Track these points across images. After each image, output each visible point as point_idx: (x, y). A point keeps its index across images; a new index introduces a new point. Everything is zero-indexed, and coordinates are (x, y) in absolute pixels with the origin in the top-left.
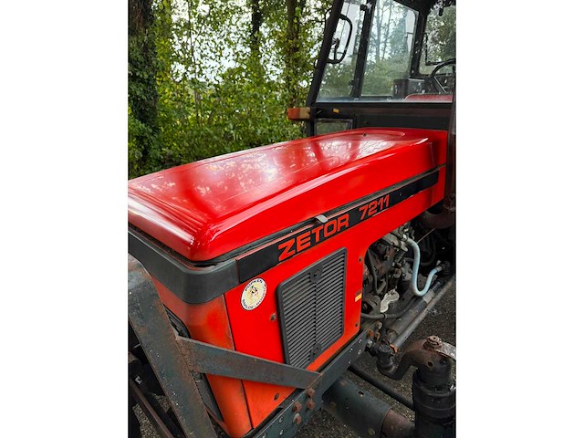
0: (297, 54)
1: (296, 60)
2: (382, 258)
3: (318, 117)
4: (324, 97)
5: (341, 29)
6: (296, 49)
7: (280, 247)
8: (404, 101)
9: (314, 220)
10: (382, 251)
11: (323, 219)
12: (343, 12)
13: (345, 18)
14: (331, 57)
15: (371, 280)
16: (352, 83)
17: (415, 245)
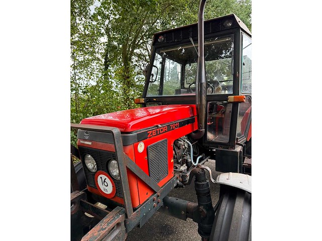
0: (129, 80)
1: (128, 82)
2: (179, 148)
3: (147, 102)
4: (149, 95)
5: (154, 70)
6: (128, 77)
7: (148, 132)
8: (181, 95)
9: (157, 126)
10: (179, 146)
11: (160, 126)
12: (154, 64)
13: (155, 66)
14: (151, 80)
15: (176, 157)
16: (159, 90)
17: (191, 145)
